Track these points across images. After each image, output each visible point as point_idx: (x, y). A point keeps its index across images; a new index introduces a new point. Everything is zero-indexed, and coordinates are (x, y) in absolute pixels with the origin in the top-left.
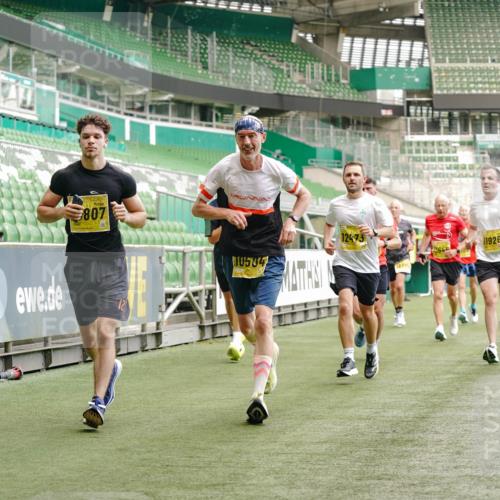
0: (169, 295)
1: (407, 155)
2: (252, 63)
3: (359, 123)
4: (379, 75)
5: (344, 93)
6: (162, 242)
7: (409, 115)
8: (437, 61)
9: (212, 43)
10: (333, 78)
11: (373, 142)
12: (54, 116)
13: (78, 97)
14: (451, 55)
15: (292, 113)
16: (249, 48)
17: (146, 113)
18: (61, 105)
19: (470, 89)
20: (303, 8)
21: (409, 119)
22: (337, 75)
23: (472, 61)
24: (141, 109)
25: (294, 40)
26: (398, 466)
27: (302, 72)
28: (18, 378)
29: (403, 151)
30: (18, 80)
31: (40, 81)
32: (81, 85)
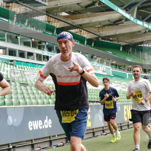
9: (146, 54)
12: (110, 73)
13: (116, 69)
18: (112, 71)
24: (130, 71)
28: (106, 135)
30: (101, 66)
31: (106, 65)
32: (116, 66)
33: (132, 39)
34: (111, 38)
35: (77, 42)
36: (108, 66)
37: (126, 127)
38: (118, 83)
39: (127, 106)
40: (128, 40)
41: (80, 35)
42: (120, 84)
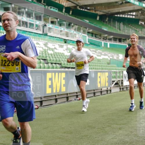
0: (113, 81)
2: (131, 29)
6: (111, 69)
9: (122, 24)
12: (86, 41)
13: (92, 37)
16: (130, 26)
17: (107, 40)
18: (88, 39)
20: (141, 17)
24: (106, 40)
25: (140, 24)
27: (142, 31)
30: (78, 33)
31: (83, 33)
32: (92, 34)
33: (109, 9)
34: (88, 7)
35: (56, 9)
36: (85, 34)
37: (99, 94)
38: (93, 51)
39: (101, 73)
40: (105, 10)
41: (58, 2)
42: (95, 51)
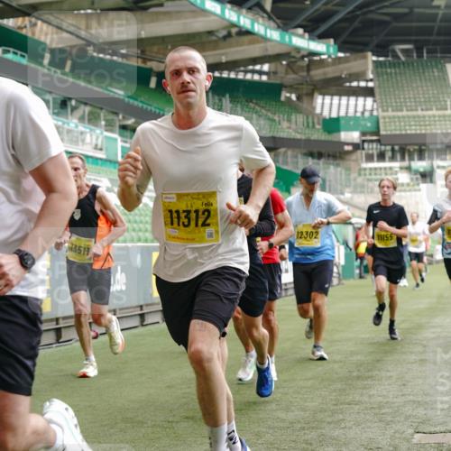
1: (363, 177)
2: (254, 116)
3: (329, 156)
4: (342, 122)
5: (318, 135)
7: (363, 149)
8: (383, 111)
9: (226, 102)
10: (311, 125)
11: (339, 169)
12: (117, 155)
14: (392, 106)
15: (282, 150)
16: (252, 105)
18: (122, 147)
19: (406, 130)
20: (289, 76)
21: (364, 152)
22: (313, 123)
23: (407, 110)
25: (283, 98)
26: (362, 395)
27: (289, 121)
28: (96, 338)
29: (360, 175)
30: (91, 130)
31: (106, 130)
35: (21, 56)
36: (111, 131)
37: (158, 317)
41: (29, 34)
